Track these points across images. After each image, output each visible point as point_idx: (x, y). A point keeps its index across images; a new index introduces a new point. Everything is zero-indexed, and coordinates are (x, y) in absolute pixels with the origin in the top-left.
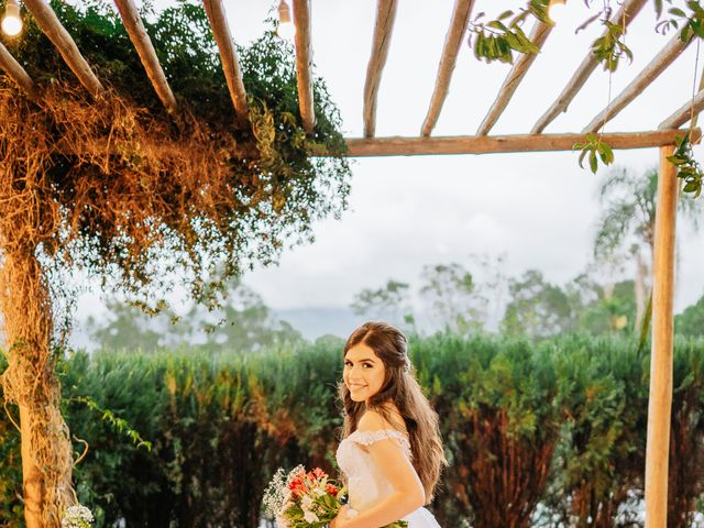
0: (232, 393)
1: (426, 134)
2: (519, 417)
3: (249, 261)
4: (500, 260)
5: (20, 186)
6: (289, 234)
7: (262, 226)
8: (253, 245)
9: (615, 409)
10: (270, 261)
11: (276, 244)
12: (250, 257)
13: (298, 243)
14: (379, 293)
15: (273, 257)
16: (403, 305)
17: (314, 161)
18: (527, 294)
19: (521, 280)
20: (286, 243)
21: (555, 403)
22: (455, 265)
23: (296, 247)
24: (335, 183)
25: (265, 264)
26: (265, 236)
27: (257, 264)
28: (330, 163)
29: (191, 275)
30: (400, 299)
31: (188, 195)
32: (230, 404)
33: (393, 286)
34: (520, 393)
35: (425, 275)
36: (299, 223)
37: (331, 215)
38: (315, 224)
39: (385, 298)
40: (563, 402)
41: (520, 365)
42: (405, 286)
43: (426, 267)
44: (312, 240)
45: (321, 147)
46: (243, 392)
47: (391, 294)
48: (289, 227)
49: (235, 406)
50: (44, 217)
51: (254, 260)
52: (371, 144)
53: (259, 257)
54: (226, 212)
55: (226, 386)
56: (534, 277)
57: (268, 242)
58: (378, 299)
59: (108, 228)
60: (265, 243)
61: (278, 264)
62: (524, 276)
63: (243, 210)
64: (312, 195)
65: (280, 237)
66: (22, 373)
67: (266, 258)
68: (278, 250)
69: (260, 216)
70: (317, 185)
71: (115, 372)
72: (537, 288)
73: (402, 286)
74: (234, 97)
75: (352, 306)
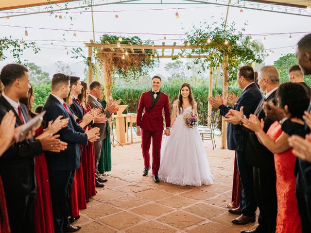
1: (172, 55)
5: (109, 63)
6: (150, 70)
7: (145, 69)
11: (148, 72)
28: (157, 59)
36: (151, 68)
38: (154, 68)
42: (182, 62)
50: (112, 67)
52: (163, 56)
54: (140, 65)
55: (137, 93)
59: (121, 68)
63: (142, 66)
64: (153, 64)
65: (148, 70)
66: (107, 91)
69: (145, 67)
70: (154, 62)
71: (117, 90)
75: (165, 68)
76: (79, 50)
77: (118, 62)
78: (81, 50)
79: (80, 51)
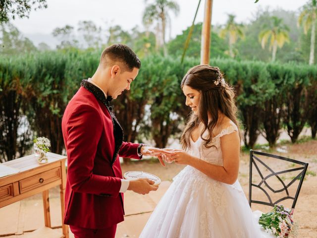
0: (3, 77)
3: (12, 15)
6: (34, 2)
9: (174, 89)
10: (24, 15)
12: (13, 12)
13: (39, 7)
14: (62, 29)
16: (71, 34)
18: (116, 33)
22: (90, 22)
23: (38, 9)
25: (21, 17)
26: (21, 2)
27: (17, 16)
30: (70, 32)
32: (3, 82)
33: (68, 27)
35: (79, 24)
39: (65, 31)
40: (154, 85)
42: (72, 28)
43: (80, 22)
44: (46, 7)
46: (9, 76)
47: (67, 30)
49: (5, 83)
51: (15, 14)
53: (18, 13)
56: (118, 28)
58: (62, 32)
60: (21, 6)
61: (28, 17)
62: (115, 27)
67: (22, 14)
68: (29, 10)
72: (119, 32)
75: (52, 33)
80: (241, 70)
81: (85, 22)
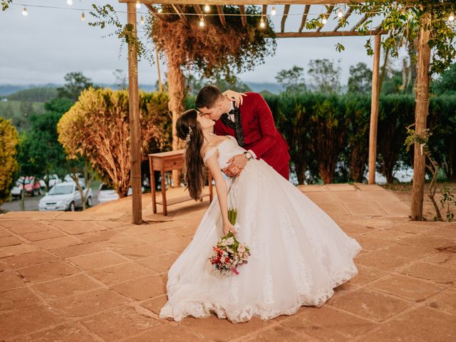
1: (300, 31)
2: (332, 121)
4: (339, 61)
5: (178, 47)
6: (257, 61)
7: (248, 59)
8: (246, 64)
11: (253, 65)
12: (244, 68)
13: (260, 64)
14: (289, 72)
15: (252, 68)
16: (300, 78)
17: (265, 39)
18: (359, 74)
19: (356, 67)
20: (256, 64)
21: (345, 116)
22: (326, 60)
24: (272, 46)
25: (249, 70)
26: (249, 62)
27: (247, 70)
28: (270, 40)
29: (226, 73)
30: (299, 75)
31: (227, 49)
33: (296, 69)
34: (333, 113)
35: (311, 64)
36: (260, 58)
37: (270, 55)
38: (265, 58)
39: (292, 74)
40: (348, 116)
41: (333, 104)
42: (302, 69)
43: (311, 61)
44: (264, 63)
45: (267, 35)
47: (295, 73)
48: (257, 59)
50: (183, 56)
52: (283, 34)
53: (247, 68)
54: (238, 54)
56: (362, 66)
57: (250, 63)
58: (289, 75)
59: (201, 58)
61: (253, 70)
62: (357, 65)
63: (243, 53)
64: (264, 49)
65: (254, 62)
66: (175, 102)
67: (250, 68)
69: (248, 55)
70: (266, 46)
73: (300, 69)
74: (243, 24)
75: (276, 78)
76: (107, 9)
77: (195, 46)
78: (112, 9)
79: (110, 13)
80: (434, 103)
81: (317, 61)
